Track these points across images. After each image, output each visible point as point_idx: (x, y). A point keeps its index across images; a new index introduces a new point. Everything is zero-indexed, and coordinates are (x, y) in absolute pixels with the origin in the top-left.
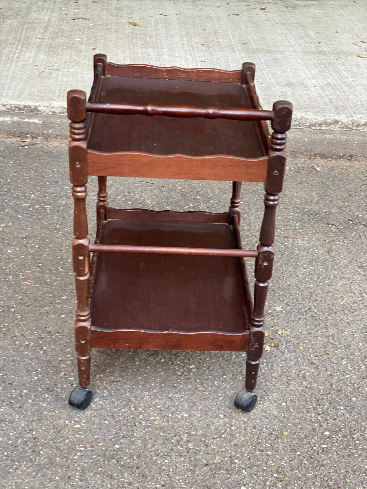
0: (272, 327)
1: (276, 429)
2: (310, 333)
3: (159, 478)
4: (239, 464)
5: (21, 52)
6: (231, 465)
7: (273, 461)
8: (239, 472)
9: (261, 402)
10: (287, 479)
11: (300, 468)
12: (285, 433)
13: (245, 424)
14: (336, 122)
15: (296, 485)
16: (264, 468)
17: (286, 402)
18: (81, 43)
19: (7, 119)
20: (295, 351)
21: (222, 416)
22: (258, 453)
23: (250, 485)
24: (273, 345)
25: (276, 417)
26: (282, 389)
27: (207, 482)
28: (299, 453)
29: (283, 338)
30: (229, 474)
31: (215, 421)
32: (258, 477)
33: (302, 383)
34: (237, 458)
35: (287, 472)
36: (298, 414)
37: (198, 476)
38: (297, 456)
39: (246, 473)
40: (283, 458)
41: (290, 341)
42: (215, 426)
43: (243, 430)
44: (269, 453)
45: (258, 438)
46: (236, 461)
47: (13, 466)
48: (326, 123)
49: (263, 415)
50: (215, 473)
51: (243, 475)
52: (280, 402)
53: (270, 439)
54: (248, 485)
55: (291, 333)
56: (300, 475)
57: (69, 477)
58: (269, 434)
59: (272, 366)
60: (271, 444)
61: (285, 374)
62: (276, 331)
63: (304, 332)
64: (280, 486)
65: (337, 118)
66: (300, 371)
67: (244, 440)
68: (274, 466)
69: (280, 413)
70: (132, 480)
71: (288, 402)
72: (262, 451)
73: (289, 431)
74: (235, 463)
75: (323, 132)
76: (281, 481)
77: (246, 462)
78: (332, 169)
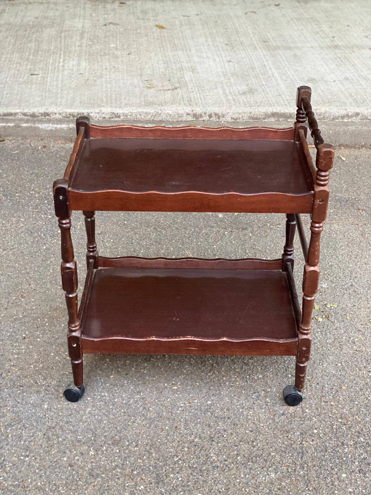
0: (322, 302)
1: (336, 384)
2: (354, 306)
3: (247, 425)
4: (309, 413)
5: (64, 60)
6: (303, 414)
7: (337, 410)
8: (310, 419)
9: (321, 364)
10: (350, 423)
11: (359, 414)
12: (344, 388)
13: (309, 382)
14: (357, 114)
15: (357, 427)
16: (330, 415)
17: (341, 363)
18: (116, 49)
19: (64, 126)
20: (343, 321)
21: (290, 376)
22: (324, 403)
23: (321, 428)
24: (324, 317)
25: (334, 375)
26: (337, 352)
27: (286, 428)
28: (357, 403)
29: (332, 311)
30: (302, 421)
31: (285, 380)
32: (326, 422)
33: (352, 347)
34: (307, 408)
35: (349, 417)
36: (352, 372)
37: (278, 423)
38: (355, 406)
39: (316, 420)
40: (345, 407)
41: (338, 313)
42: (285, 384)
43: (309, 386)
44: (332, 403)
45: (322, 392)
46: (307, 411)
47: (130, 420)
48: (348, 116)
49: (323, 374)
50: (291, 421)
51: (314, 421)
52: (336, 363)
53: (332, 393)
54: (319, 429)
55: (338, 306)
56: (359, 420)
57: (176, 427)
58: (330, 389)
59: (326, 334)
60: (333, 397)
61: (337, 340)
62: (326, 305)
63: (349, 305)
64: (344, 428)
65: (358, 110)
66: (350, 338)
67: (310, 395)
68: (338, 413)
69: (337, 372)
70: (225, 428)
71: (343, 363)
72: (327, 402)
73: (346, 385)
74: (306, 412)
75: (346, 124)
76: (345, 424)
77: (315, 411)
78: (356, 158)
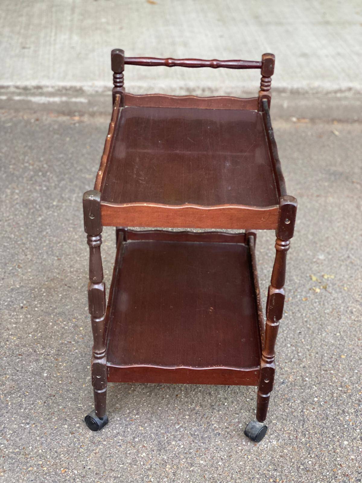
0: (319, 272)
1: (335, 354)
2: (351, 277)
4: (309, 382)
5: (56, 34)
6: (303, 382)
7: (337, 379)
8: (310, 388)
9: (320, 334)
10: (350, 391)
11: (359, 383)
12: (343, 357)
13: (309, 351)
14: (350, 89)
15: (358, 395)
16: (330, 384)
17: (340, 333)
18: (108, 23)
19: (57, 99)
20: (341, 292)
21: (289, 345)
22: (323, 372)
23: (321, 396)
24: (322, 287)
25: (333, 345)
26: (335, 322)
27: (286, 396)
28: (356, 371)
29: (329, 282)
30: (302, 389)
31: (284, 349)
32: (326, 391)
33: (350, 317)
34: (307, 377)
35: (349, 386)
36: (351, 342)
37: (278, 391)
38: (355, 374)
39: (316, 388)
40: (345, 375)
41: (335, 284)
42: (285, 353)
43: (308, 356)
44: (332, 372)
45: (321, 361)
46: (307, 379)
48: (340, 91)
49: (322, 344)
50: (291, 389)
51: (314, 389)
52: (335, 333)
53: (331, 362)
54: (320, 397)
55: (335, 277)
56: (359, 388)
57: (177, 396)
58: (330, 358)
59: (324, 304)
60: (332, 365)
61: (335, 311)
62: (323, 276)
63: (346, 276)
64: (345, 397)
65: (351, 85)
66: (348, 308)
67: (310, 363)
68: (338, 382)
69: (336, 341)
72: (326, 371)
73: (346, 355)
74: (306, 381)
75: (339, 99)
76: (345, 393)
77: (315, 379)
78: (349, 132)
